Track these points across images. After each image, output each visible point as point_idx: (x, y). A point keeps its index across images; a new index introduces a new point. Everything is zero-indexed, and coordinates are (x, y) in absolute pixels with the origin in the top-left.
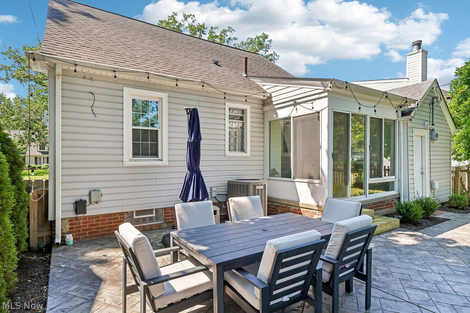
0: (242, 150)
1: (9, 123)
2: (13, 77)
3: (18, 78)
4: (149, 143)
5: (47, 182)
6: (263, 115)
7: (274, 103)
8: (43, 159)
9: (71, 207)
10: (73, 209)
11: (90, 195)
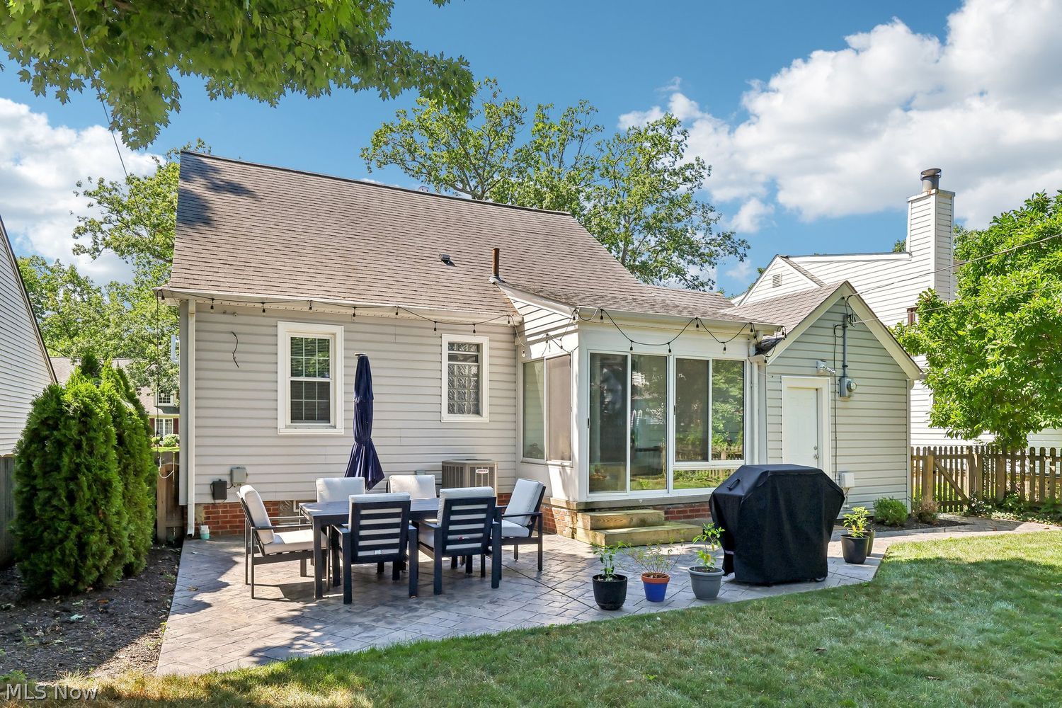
0: (477, 412)
1: (100, 345)
2: (108, 245)
3: (116, 249)
4: (317, 401)
5: (177, 454)
6: (514, 352)
7: (527, 333)
8: (167, 424)
9: (208, 490)
10: (210, 492)
11: (231, 474)
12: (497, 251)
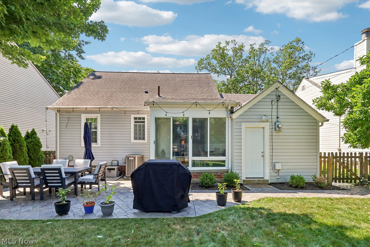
0: (143, 139)
4: (94, 137)
11: (68, 157)
12: (159, 87)
